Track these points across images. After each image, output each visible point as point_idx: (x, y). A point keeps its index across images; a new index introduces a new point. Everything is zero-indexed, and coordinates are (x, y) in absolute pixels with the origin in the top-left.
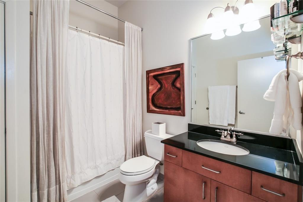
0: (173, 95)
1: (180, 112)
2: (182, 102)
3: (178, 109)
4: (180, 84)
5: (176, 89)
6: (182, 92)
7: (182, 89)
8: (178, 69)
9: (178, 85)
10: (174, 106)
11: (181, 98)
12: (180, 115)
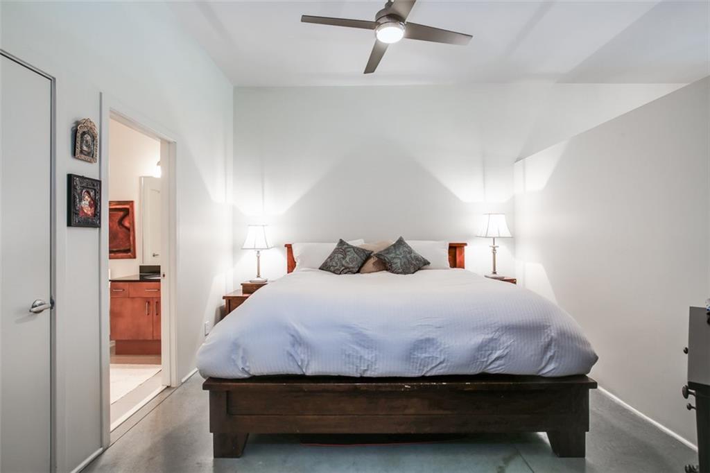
0: (120, 236)
1: (129, 254)
2: (132, 243)
3: (128, 251)
4: (130, 223)
5: (124, 229)
6: (132, 233)
7: (131, 229)
8: (127, 206)
9: (127, 224)
10: (122, 249)
11: (131, 238)
12: (130, 258)
